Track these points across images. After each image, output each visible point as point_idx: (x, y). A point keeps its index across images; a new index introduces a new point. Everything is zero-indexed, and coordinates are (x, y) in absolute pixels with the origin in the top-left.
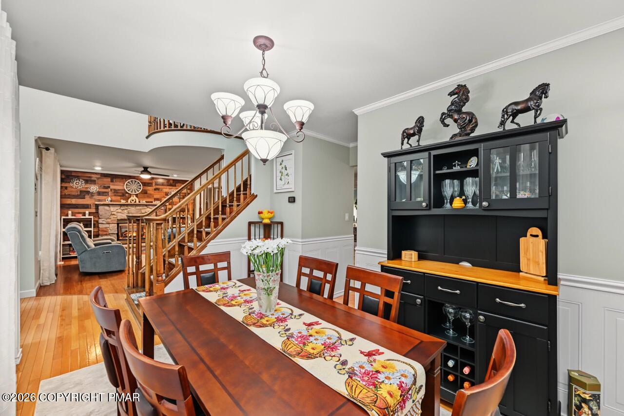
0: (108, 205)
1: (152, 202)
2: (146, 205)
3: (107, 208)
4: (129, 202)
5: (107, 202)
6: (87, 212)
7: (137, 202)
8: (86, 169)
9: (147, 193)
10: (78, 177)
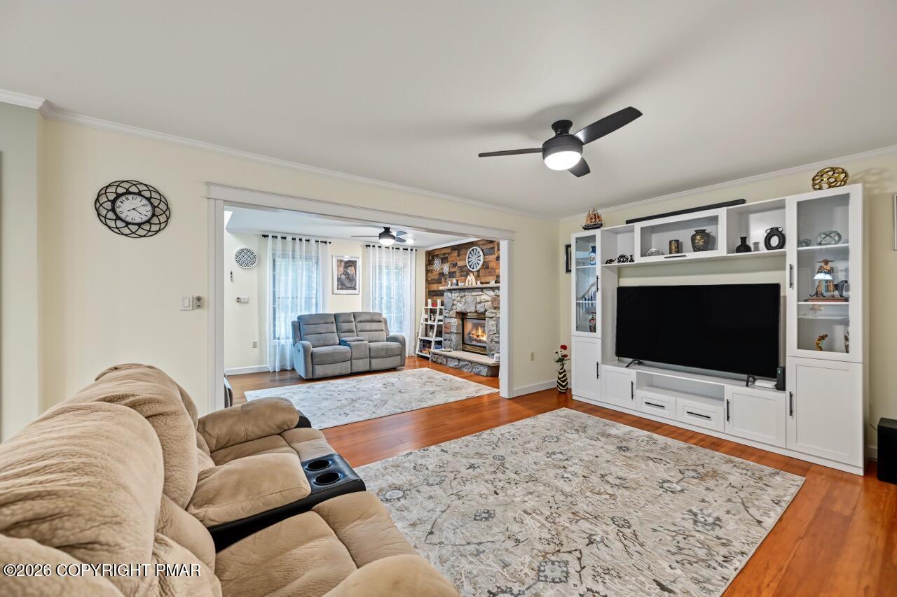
0: (450, 290)
1: (488, 283)
2: (482, 289)
3: (449, 294)
4: (467, 284)
5: (449, 287)
6: (439, 301)
7: (474, 284)
8: (443, 243)
9: (488, 268)
10: (437, 256)
